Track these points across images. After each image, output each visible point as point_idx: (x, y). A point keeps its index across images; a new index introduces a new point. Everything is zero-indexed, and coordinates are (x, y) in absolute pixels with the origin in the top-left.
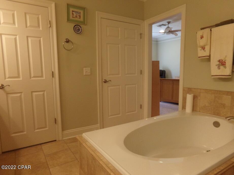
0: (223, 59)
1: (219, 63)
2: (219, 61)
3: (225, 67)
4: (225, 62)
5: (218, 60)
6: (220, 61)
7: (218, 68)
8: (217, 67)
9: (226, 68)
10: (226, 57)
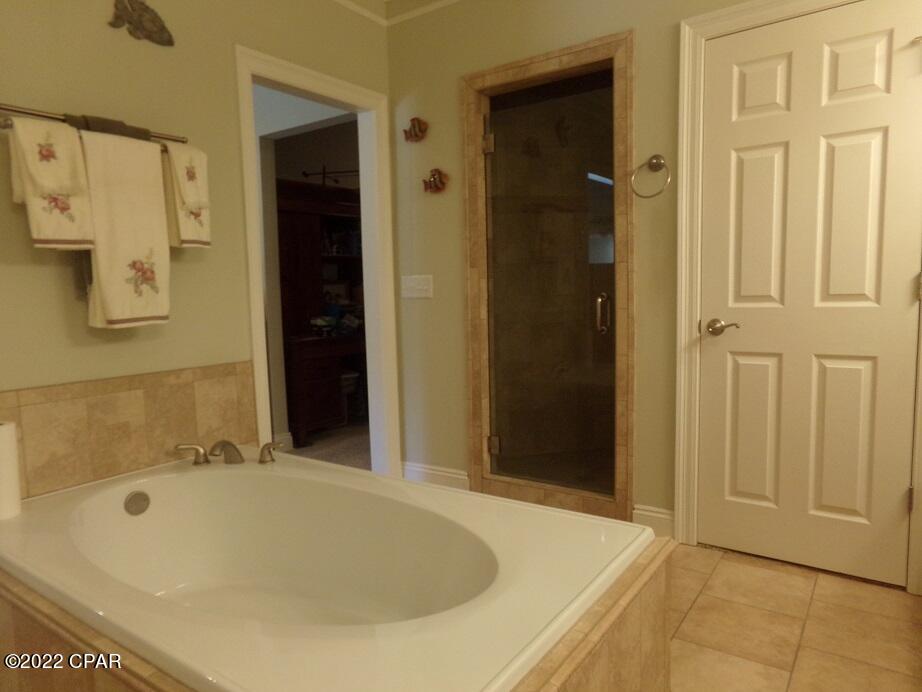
0: (144, 261)
1: (134, 272)
2: (133, 265)
3: (155, 289)
4: (153, 272)
5: (130, 262)
6: (138, 265)
7: (136, 292)
8: (131, 287)
9: (157, 292)
10: (151, 252)
